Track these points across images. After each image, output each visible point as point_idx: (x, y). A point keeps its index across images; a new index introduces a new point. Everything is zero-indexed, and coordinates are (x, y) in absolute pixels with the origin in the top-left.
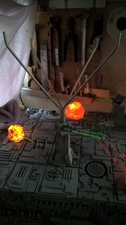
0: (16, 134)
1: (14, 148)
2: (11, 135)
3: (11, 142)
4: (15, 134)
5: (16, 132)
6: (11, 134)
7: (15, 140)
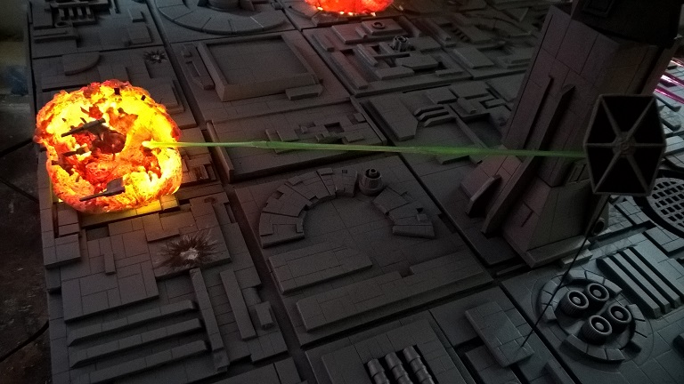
0: (147, 152)
1: (175, 259)
2: (102, 166)
3: (105, 225)
4: (139, 155)
5: (138, 138)
6: (94, 158)
7: (140, 202)
